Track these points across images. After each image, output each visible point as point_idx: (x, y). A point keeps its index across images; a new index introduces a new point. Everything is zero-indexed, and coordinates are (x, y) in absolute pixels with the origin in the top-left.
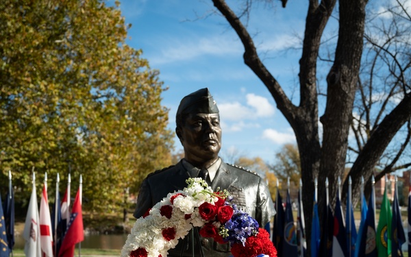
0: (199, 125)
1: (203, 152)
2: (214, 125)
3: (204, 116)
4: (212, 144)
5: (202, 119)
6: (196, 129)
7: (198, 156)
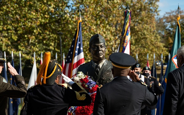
0: (96, 48)
1: (97, 58)
2: (102, 48)
3: (97, 45)
4: (100, 55)
5: (96, 46)
6: (94, 49)
7: (96, 59)
